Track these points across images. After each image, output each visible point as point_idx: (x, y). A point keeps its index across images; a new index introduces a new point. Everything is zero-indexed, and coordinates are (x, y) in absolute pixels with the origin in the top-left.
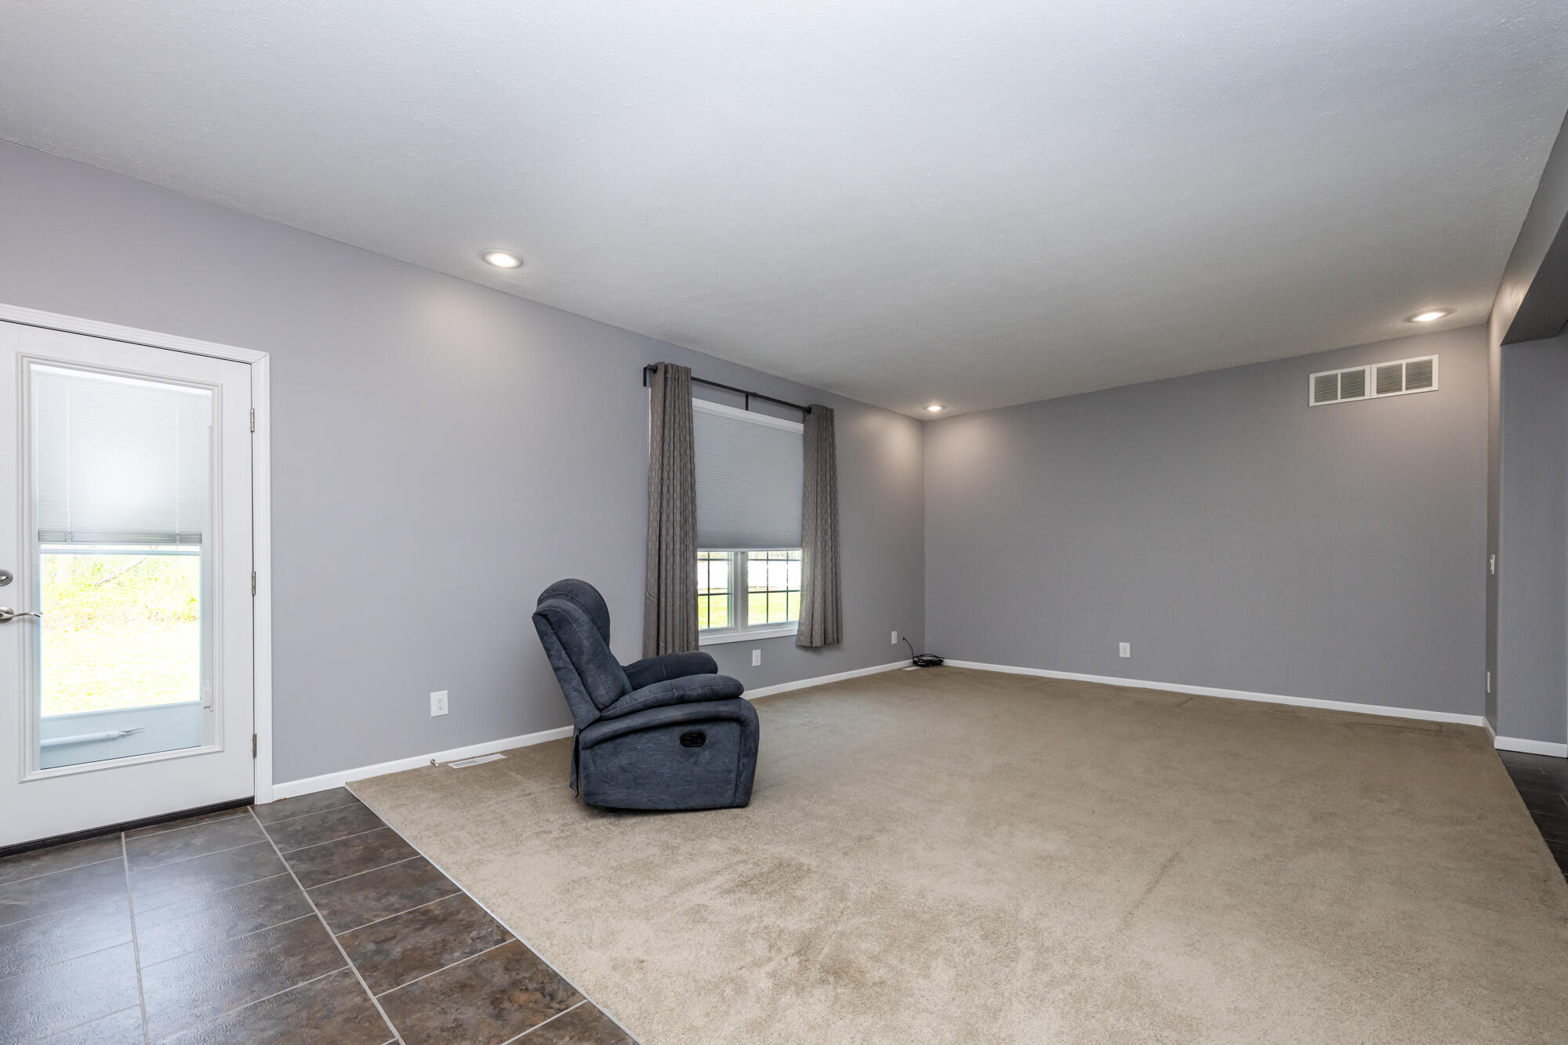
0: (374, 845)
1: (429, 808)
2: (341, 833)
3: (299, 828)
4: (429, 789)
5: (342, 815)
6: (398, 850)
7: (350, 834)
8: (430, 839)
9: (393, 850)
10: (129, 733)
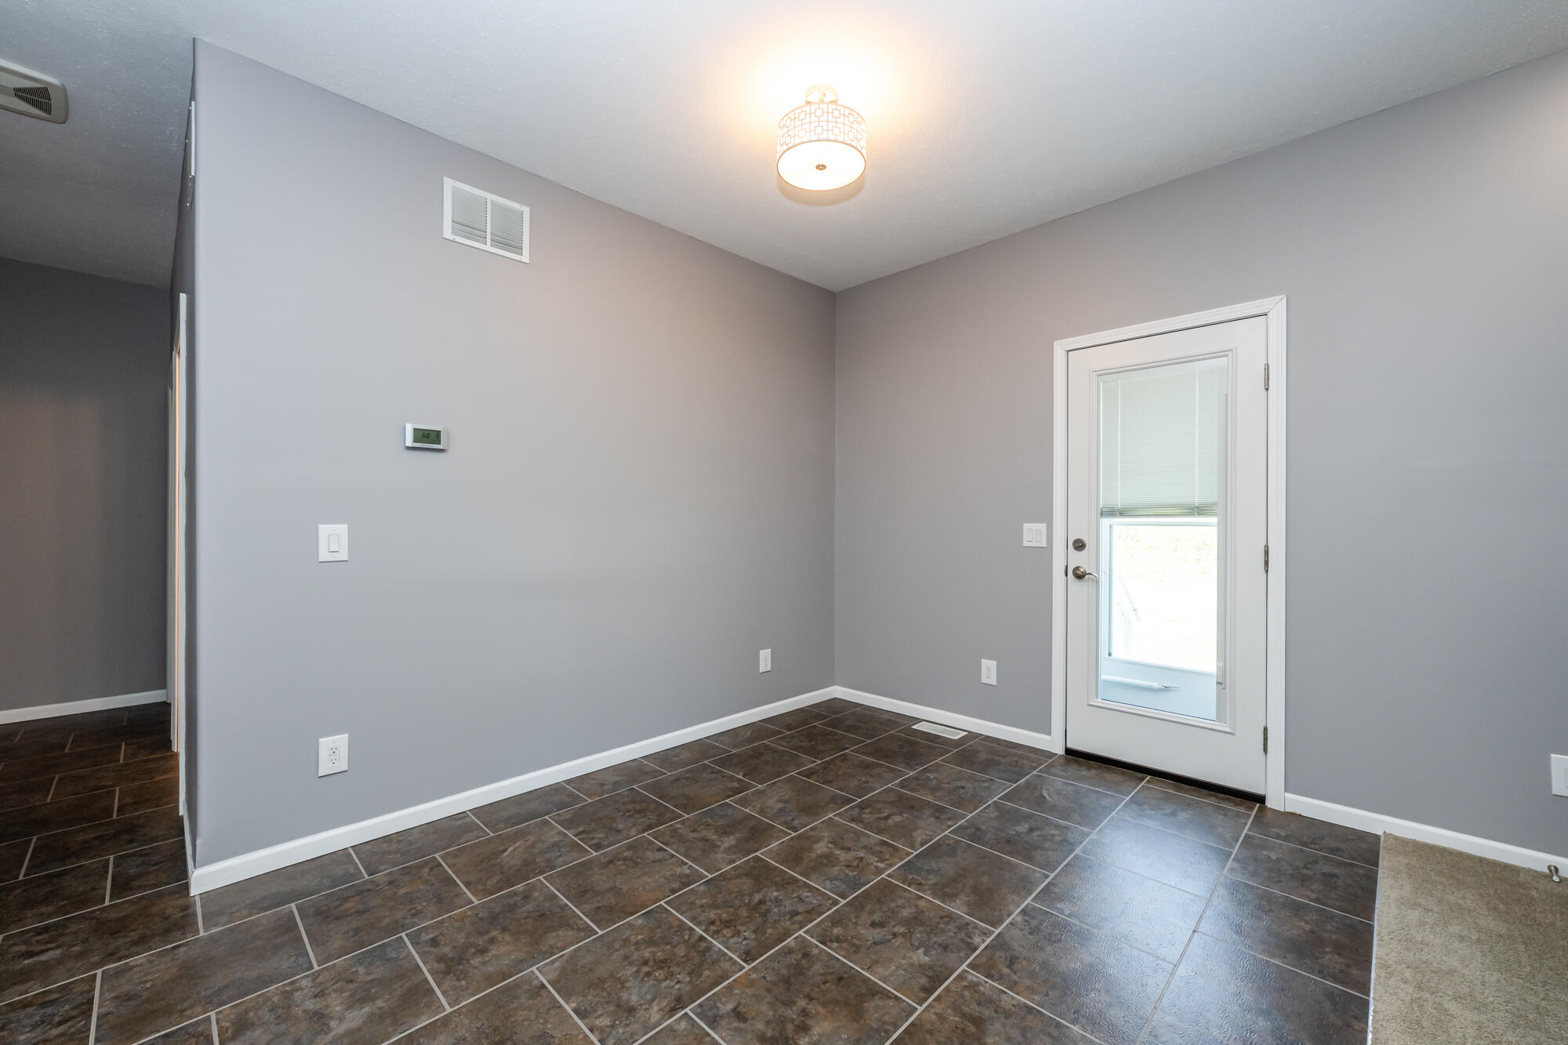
0: (1326, 935)
1: (1462, 938)
2: (1308, 893)
3: (1274, 857)
4: (1495, 909)
5: (1336, 871)
6: (1348, 966)
7: (1317, 900)
8: (1403, 986)
9: (1341, 960)
10: (1166, 689)
